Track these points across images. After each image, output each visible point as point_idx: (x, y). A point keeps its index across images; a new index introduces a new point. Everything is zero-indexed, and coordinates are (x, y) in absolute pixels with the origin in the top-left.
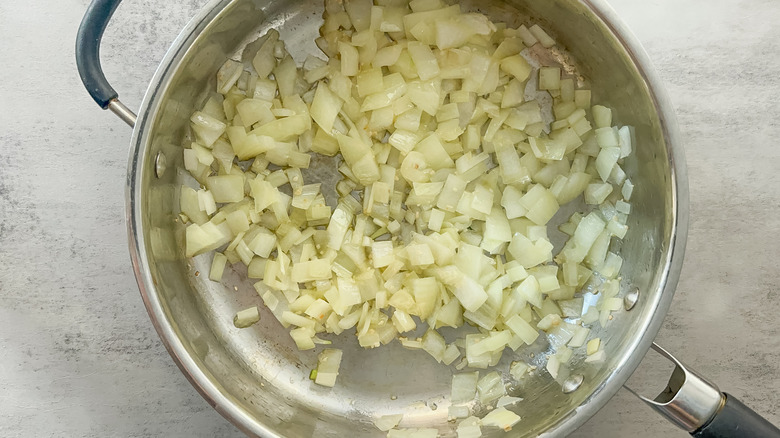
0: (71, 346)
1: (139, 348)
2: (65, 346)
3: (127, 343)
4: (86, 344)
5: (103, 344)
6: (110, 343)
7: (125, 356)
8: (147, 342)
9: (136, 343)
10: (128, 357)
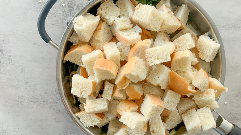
0: (20, 100)
1: (41, 102)
2: (18, 100)
3: (37, 100)
4: (24, 99)
5: (29, 100)
6: (32, 100)
7: (36, 104)
8: (43, 100)
9: (40, 100)
10: (37, 104)
